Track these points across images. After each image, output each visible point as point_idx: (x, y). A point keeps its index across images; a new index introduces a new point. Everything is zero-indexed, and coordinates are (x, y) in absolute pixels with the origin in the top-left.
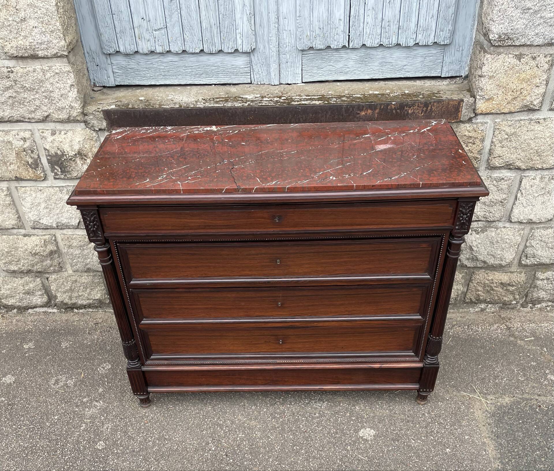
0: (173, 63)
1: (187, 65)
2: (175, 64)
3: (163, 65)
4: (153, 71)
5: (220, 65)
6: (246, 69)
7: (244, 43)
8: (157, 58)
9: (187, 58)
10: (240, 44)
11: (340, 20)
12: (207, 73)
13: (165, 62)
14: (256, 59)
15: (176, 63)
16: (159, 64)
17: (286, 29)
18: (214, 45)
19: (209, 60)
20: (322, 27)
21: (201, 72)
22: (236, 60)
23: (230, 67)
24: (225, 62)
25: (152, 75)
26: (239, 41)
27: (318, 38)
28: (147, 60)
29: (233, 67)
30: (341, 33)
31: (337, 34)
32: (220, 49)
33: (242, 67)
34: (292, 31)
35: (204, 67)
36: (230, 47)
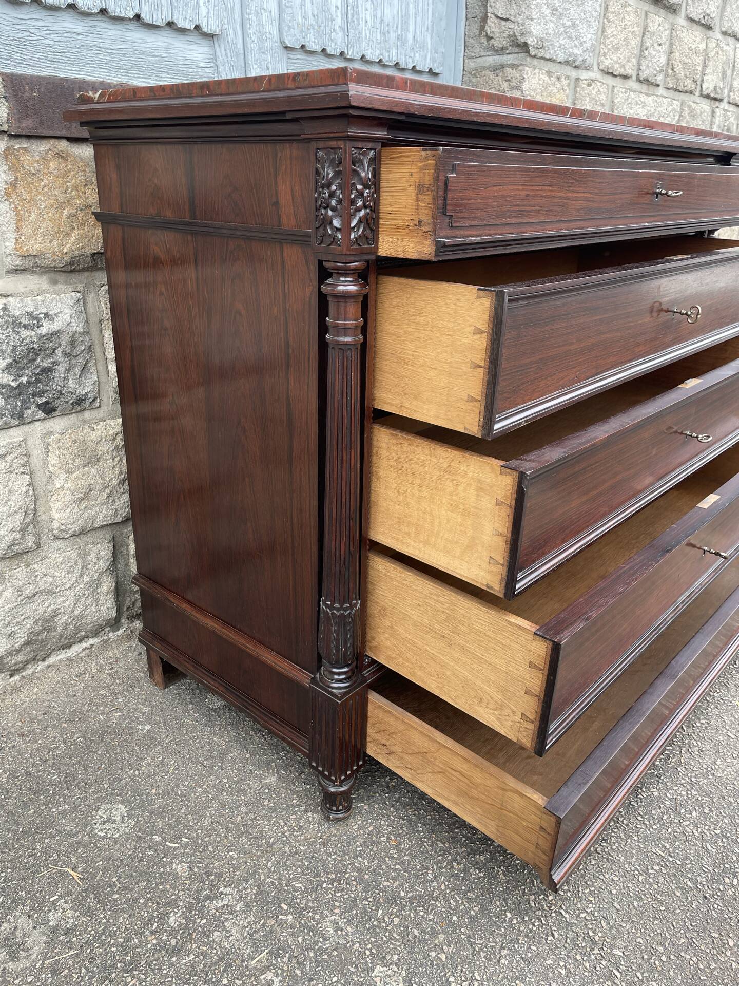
0: (75, 36)
1: (101, 45)
2: (78, 40)
3: (53, 36)
4: (29, 48)
5: (164, 55)
6: (208, 70)
7: (211, 15)
8: (38, 20)
9: (102, 30)
10: (203, 16)
11: (337, 7)
12: (138, 67)
13: (57, 32)
14: (223, 53)
15: (80, 37)
16: (42, 34)
17: (265, 8)
18: (159, 9)
19: (144, 41)
20: (315, 13)
21: (129, 65)
22: (190, 50)
23: (182, 63)
24: (174, 52)
25: (25, 57)
26: (203, 11)
27: (312, 31)
28: (16, 21)
29: (186, 62)
30: (338, 29)
31: (334, 30)
32: (170, 19)
33: (202, 64)
34: (273, 13)
35: (134, 54)
36: (188, 17)
